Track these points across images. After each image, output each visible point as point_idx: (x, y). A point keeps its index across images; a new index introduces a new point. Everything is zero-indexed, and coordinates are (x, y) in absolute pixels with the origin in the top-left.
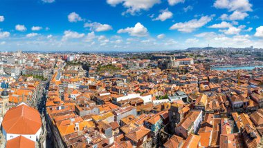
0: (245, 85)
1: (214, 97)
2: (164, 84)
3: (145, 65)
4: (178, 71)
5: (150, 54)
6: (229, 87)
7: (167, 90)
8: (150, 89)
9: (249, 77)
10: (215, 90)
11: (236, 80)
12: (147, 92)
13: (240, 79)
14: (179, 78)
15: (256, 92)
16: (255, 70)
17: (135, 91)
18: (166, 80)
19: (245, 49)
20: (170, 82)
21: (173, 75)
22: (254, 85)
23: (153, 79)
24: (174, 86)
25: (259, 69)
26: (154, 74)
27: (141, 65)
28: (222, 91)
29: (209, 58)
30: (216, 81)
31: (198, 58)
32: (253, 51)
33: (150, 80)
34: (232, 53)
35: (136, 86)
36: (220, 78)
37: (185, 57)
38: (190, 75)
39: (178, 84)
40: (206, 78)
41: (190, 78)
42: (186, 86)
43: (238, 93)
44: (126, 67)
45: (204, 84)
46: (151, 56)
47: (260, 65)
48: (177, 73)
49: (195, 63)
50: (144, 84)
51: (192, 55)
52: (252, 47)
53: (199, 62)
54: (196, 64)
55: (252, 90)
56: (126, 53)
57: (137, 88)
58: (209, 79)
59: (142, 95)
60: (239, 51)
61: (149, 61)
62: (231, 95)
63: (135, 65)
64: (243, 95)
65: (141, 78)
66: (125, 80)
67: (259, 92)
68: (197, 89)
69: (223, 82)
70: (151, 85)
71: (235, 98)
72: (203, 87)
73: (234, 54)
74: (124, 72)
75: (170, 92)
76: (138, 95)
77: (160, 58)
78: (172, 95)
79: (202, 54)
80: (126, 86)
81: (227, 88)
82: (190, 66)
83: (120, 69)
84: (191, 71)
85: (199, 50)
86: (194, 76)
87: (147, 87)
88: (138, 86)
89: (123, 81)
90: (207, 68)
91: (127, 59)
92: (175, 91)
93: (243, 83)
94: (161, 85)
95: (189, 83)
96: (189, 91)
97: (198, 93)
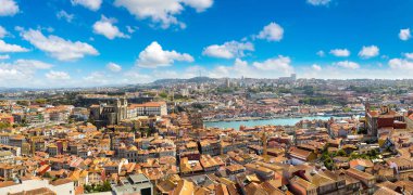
0: (280, 159)
1: (212, 187)
2: (103, 159)
3: (63, 118)
4: (133, 130)
5: (74, 94)
6: (244, 163)
7: (109, 171)
8: (72, 169)
9: (286, 142)
10: (214, 169)
11: (258, 148)
12: (65, 176)
13: (269, 145)
14: (136, 144)
15: (300, 174)
16: (300, 125)
17: (38, 174)
18: (106, 149)
19: (279, 82)
20: (117, 155)
21: (123, 140)
22: (299, 159)
23: (79, 147)
24: (125, 162)
25: (309, 124)
26: (81, 136)
27: (53, 117)
28: (229, 173)
29: (200, 100)
30: (216, 151)
31: (177, 102)
32: (296, 85)
33: (72, 151)
34: (250, 91)
35: (43, 163)
36: (224, 145)
37: (148, 100)
38: (159, 139)
39: (134, 158)
40: (194, 144)
41: (159, 145)
42: (149, 162)
43: (263, 178)
44: (20, 121)
45: (191, 157)
46: (76, 99)
47: (311, 114)
48: (132, 135)
49: (169, 112)
50: (59, 159)
51: (163, 96)
52: (294, 76)
53: (180, 109)
54: (174, 115)
55: (292, 169)
56: (21, 90)
57: (43, 168)
58: (199, 147)
59: (53, 182)
60: (266, 86)
61: (72, 107)
62: (247, 181)
63: (41, 117)
64: (271, 182)
65: (52, 145)
66: (19, 150)
67: (307, 174)
68: (174, 168)
69: (232, 153)
70: (75, 161)
71: (254, 189)
72: (188, 164)
73: (254, 92)
74: (16, 133)
75: (115, 176)
76: (45, 183)
77: (96, 101)
78: (119, 184)
79: (185, 93)
80: (19, 163)
81: (239, 167)
82: (158, 119)
83: (8, 124)
84: (162, 131)
85: (180, 84)
86: (169, 141)
87: (65, 165)
88: (46, 162)
89: (15, 152)
90: (196, 123)
91: (23, 104)
92: (127, 175)
93: (275, 155)
94: (96, 161)
95: (157, 155)
96: (157, 172)
97: (177, 178)
